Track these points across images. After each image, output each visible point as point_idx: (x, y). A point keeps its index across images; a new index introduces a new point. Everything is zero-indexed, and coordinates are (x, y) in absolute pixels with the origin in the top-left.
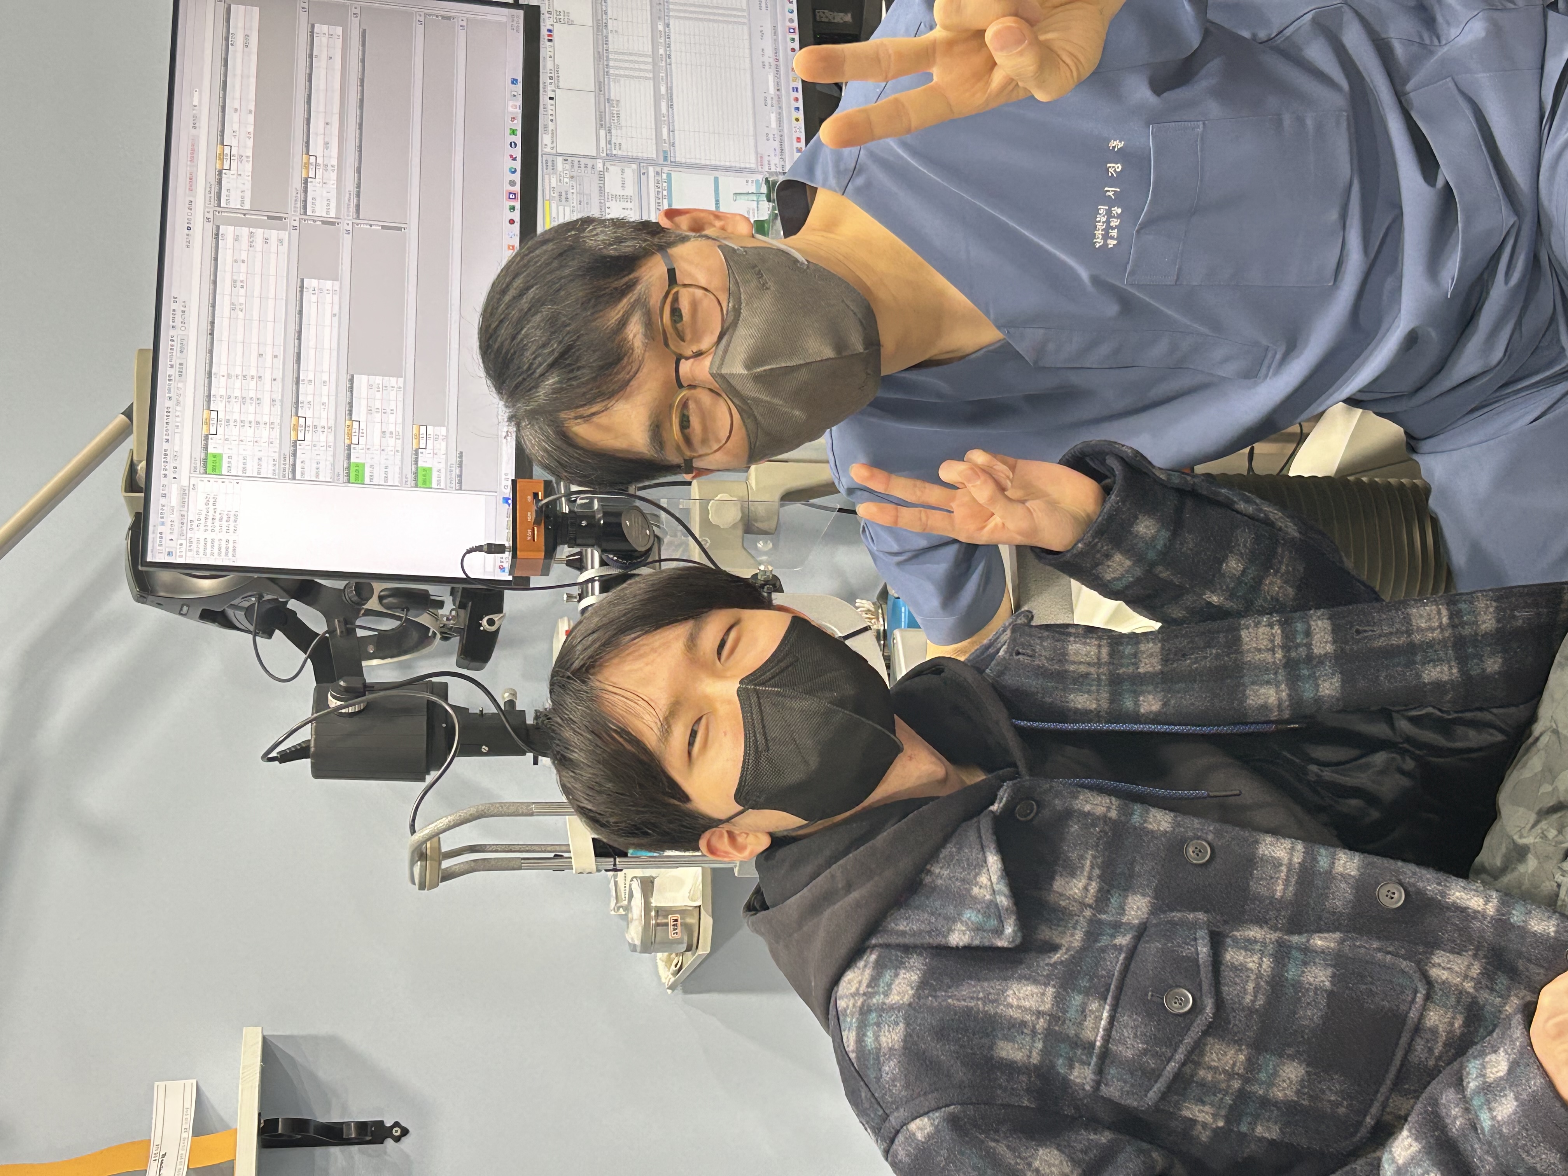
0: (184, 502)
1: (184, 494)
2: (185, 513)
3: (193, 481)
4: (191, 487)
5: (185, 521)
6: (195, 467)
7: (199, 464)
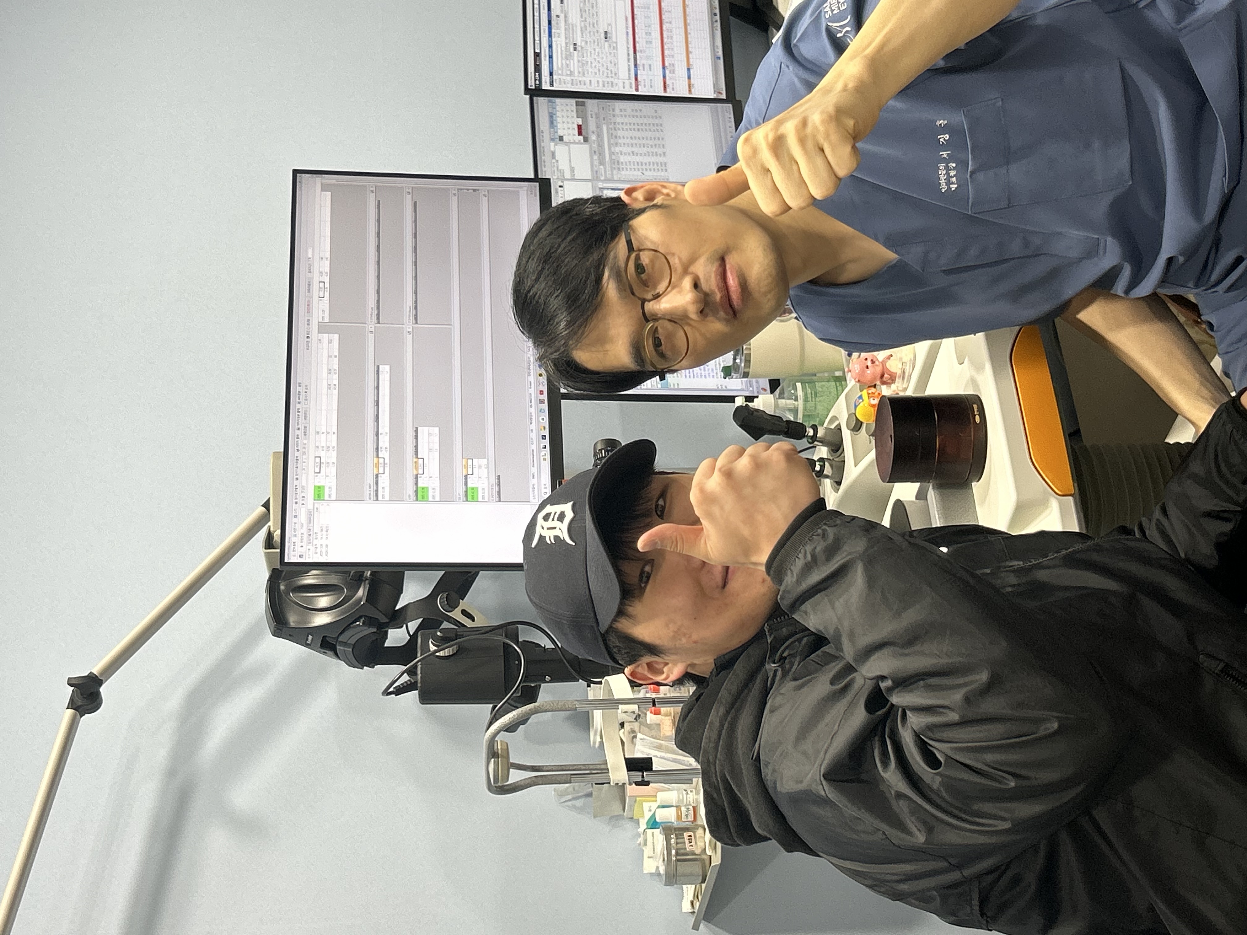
0: (310, 521)
3: (316, 505)
4: (315, 510)
5: (311, 533)
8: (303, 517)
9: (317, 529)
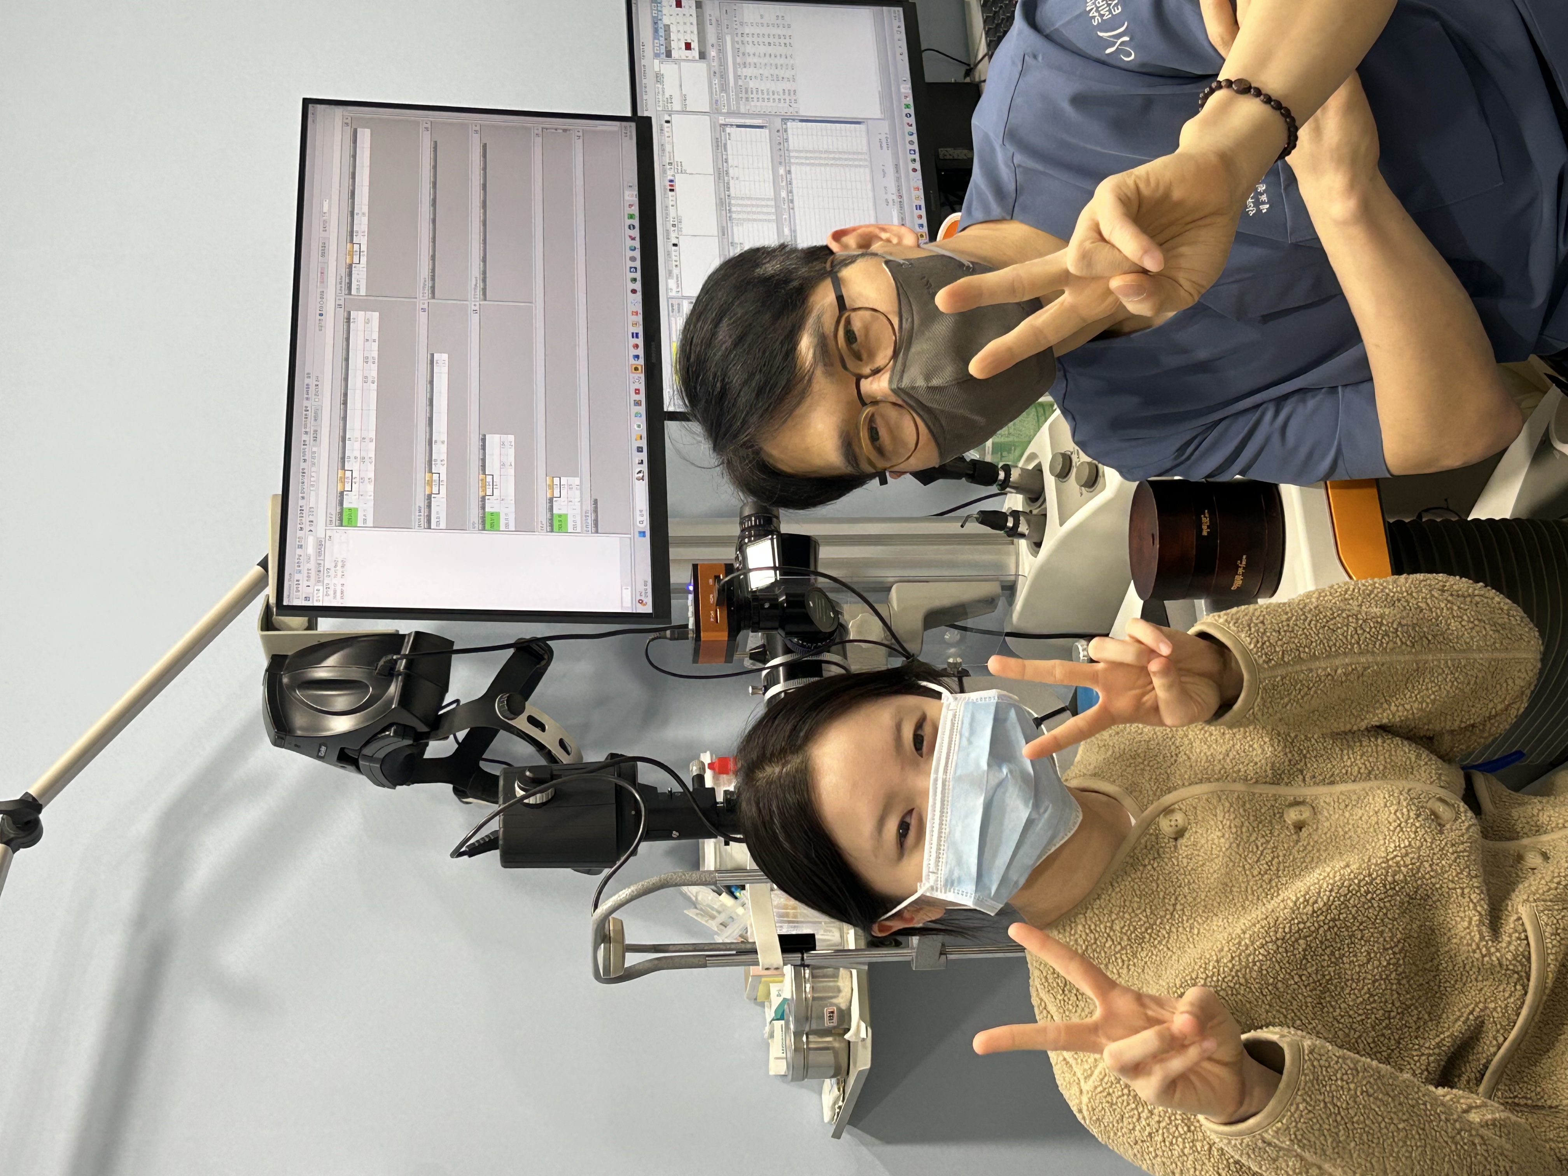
0: (320, 553)
1: (320, 545)
2: (322, 562)
3: (329, 533)
4: (327, 538)
5: (322, 569)
6: (331, 521)
7: (335, 517)
8: (311, 549)
9: (329, 563)
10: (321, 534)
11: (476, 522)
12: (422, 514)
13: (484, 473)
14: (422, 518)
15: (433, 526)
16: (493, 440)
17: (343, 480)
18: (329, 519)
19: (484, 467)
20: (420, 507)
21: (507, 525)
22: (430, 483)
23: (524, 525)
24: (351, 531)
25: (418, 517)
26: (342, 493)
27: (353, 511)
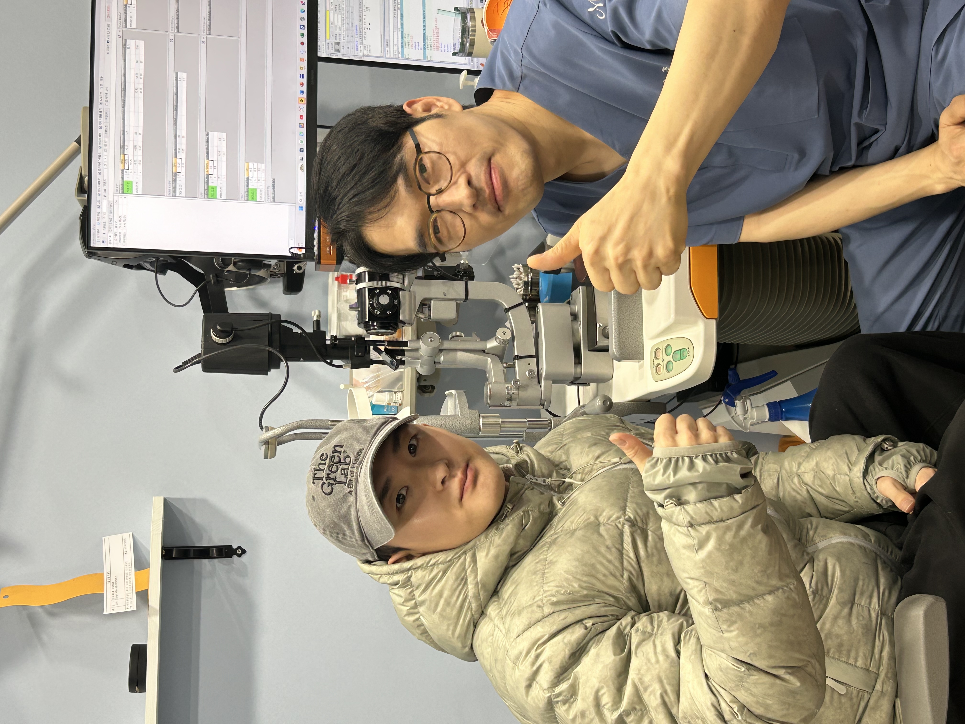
0: (111, 211)
1: (111, 206)
2: (112, 217)
3: (116, 198)
4: (115, 201)
5: (112, 222)
6: (117, 190)
7: (119, 188)
8: (105, 208)
9: (116, 219)
10: (111, 199)
11: (203, 193)
12: (171, 186)
13: (208, 159)
14: (171, 188)
15: (178, 194)
16: (213, 135)
17: (123, 162)
18: (116, 188)
19: (208, 154)
20: (170, 182)
21: (221, 196)
22: (175, 165)
23: (231, 196)
24: (129, 198)
25: (168, 188)
26: (123, 171)
27: (130, 183)
